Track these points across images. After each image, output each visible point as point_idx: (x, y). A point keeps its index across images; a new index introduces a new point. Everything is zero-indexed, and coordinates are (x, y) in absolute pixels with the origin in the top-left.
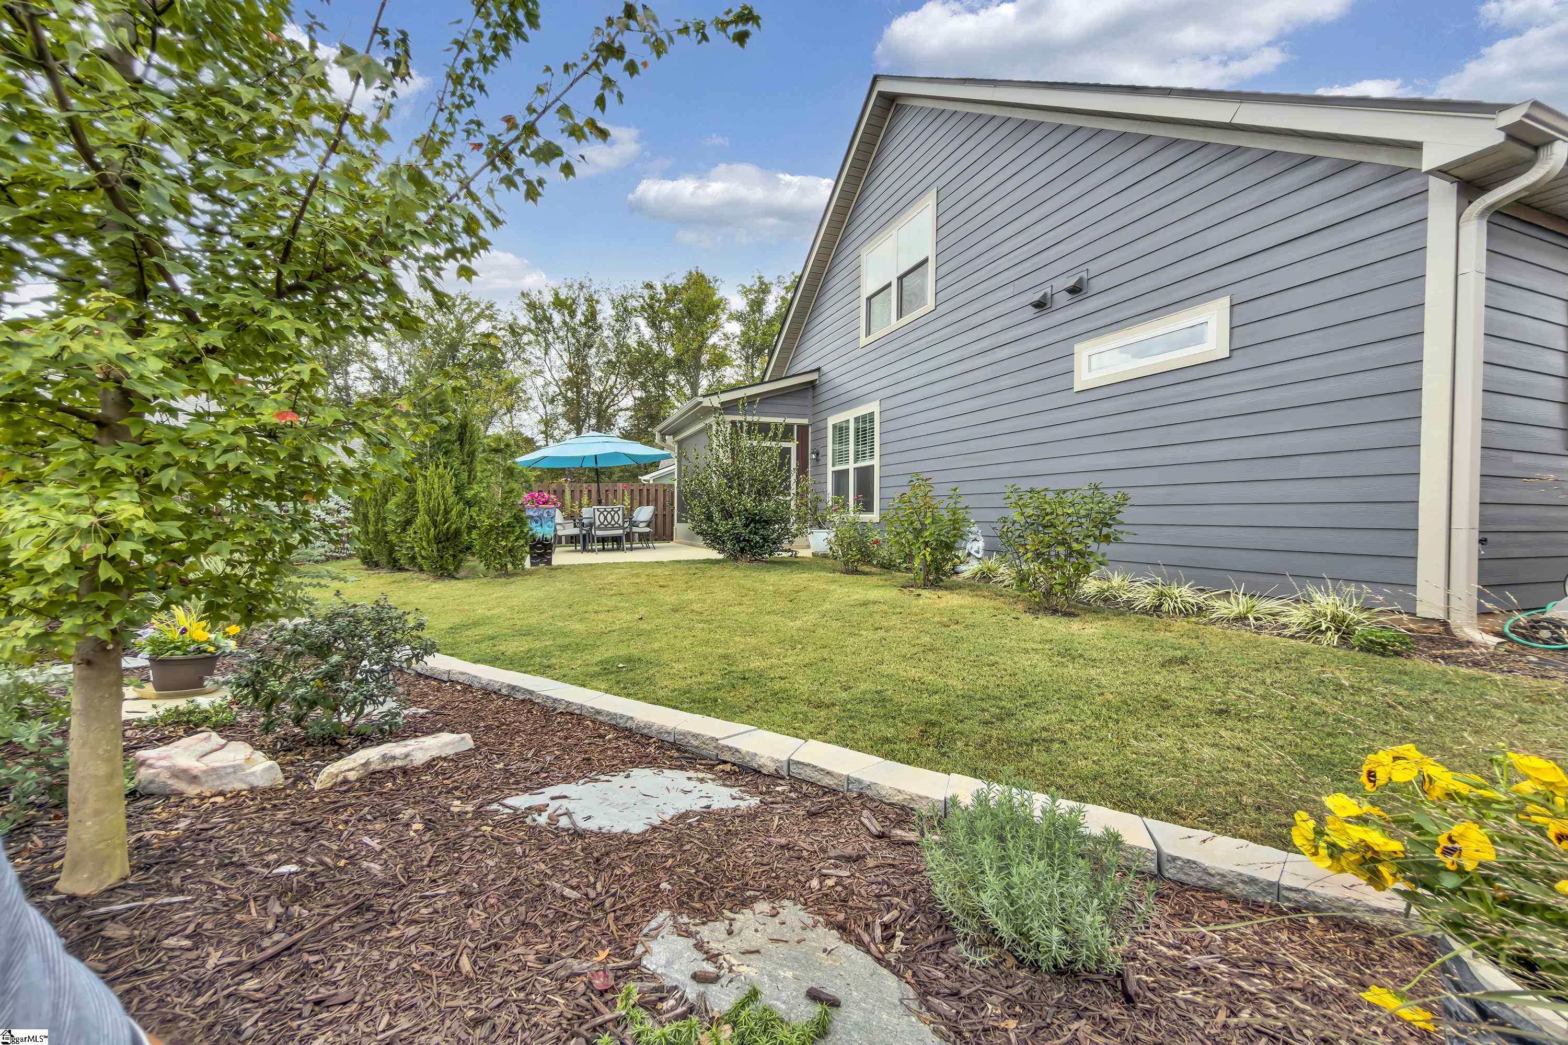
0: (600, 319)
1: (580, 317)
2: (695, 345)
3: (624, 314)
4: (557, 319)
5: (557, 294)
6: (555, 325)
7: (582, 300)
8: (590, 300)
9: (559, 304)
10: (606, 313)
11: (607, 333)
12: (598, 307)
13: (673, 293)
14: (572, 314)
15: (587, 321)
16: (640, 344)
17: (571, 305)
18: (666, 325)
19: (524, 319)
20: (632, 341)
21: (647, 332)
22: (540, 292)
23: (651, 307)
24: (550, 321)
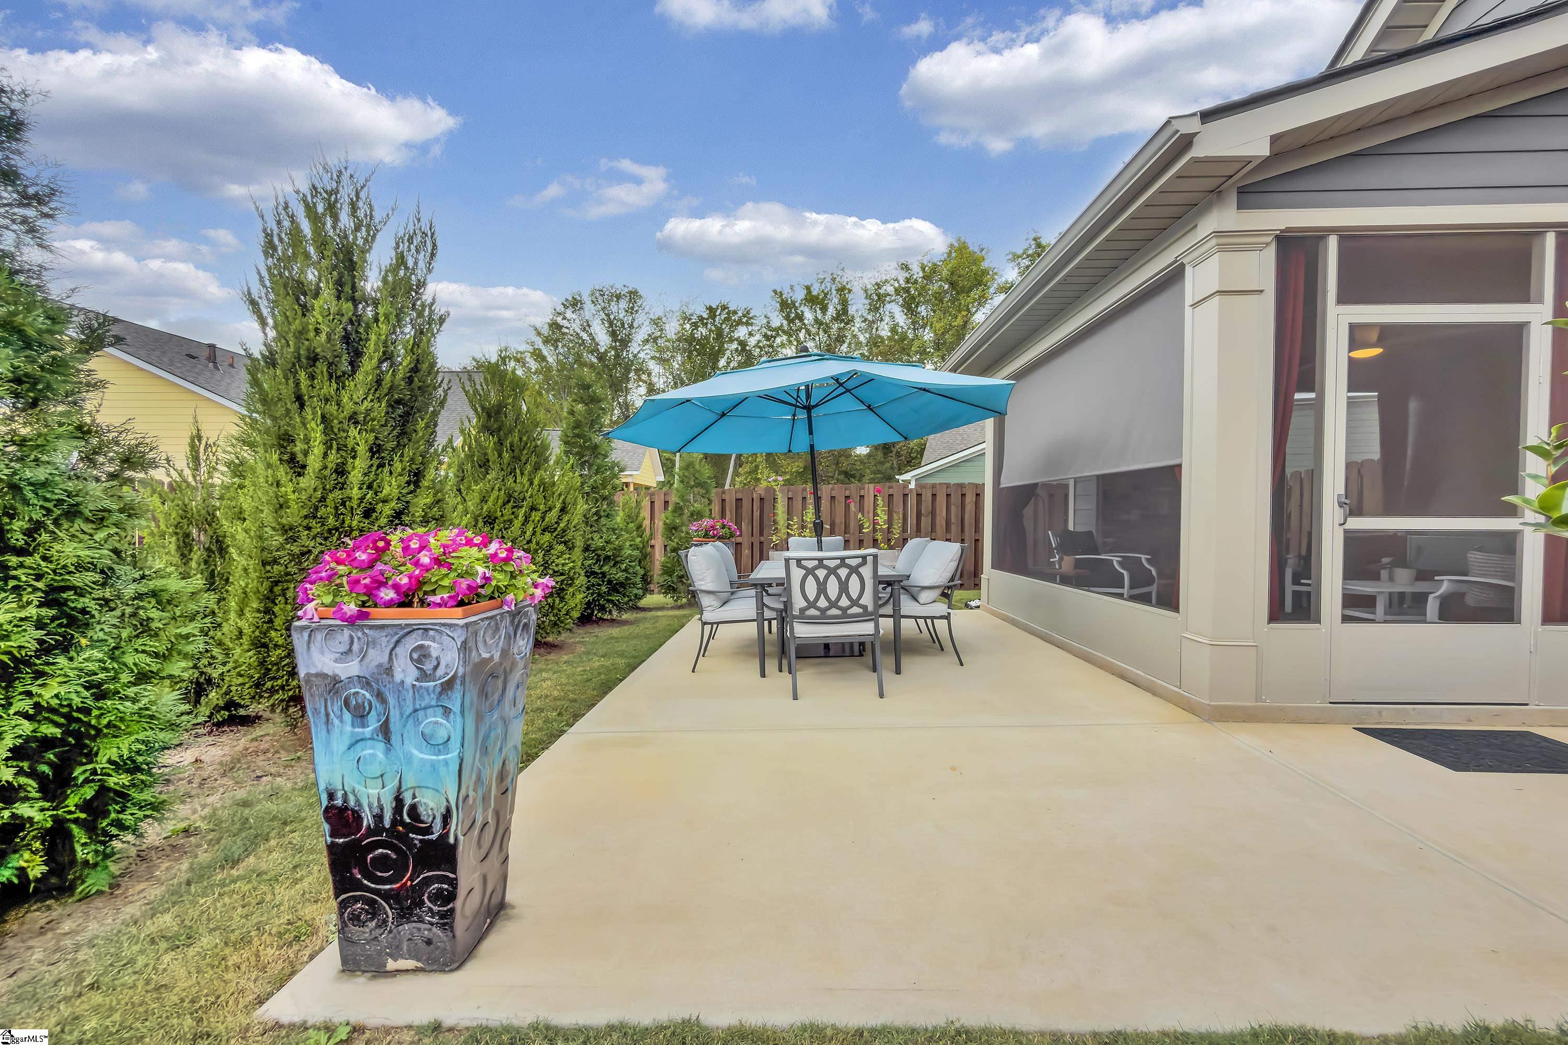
0: (852, 310)
1: (831, 311)
2: (959, 321)
3: (877, 300)
4: (809, 316)
5: (808, 288)
6: (806, 322)
7: (834, 292)
8: (841, 290)
9: (812, 300)
10: (858, 307)
11: (858, 323)
12: (850, 297)
13: (930, 273)
14: (824, 309)
15: (838, 315)
16: (893, 330)
17: (823, 300)
18: (922, 310)
19: (777, 320)
20: (885, 332)
21: (901, 319)
22: (792, 288)
23: (907, 290)
24: (800, 317)
